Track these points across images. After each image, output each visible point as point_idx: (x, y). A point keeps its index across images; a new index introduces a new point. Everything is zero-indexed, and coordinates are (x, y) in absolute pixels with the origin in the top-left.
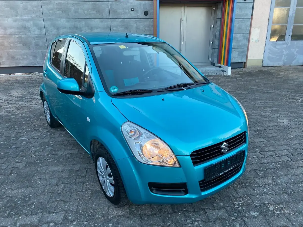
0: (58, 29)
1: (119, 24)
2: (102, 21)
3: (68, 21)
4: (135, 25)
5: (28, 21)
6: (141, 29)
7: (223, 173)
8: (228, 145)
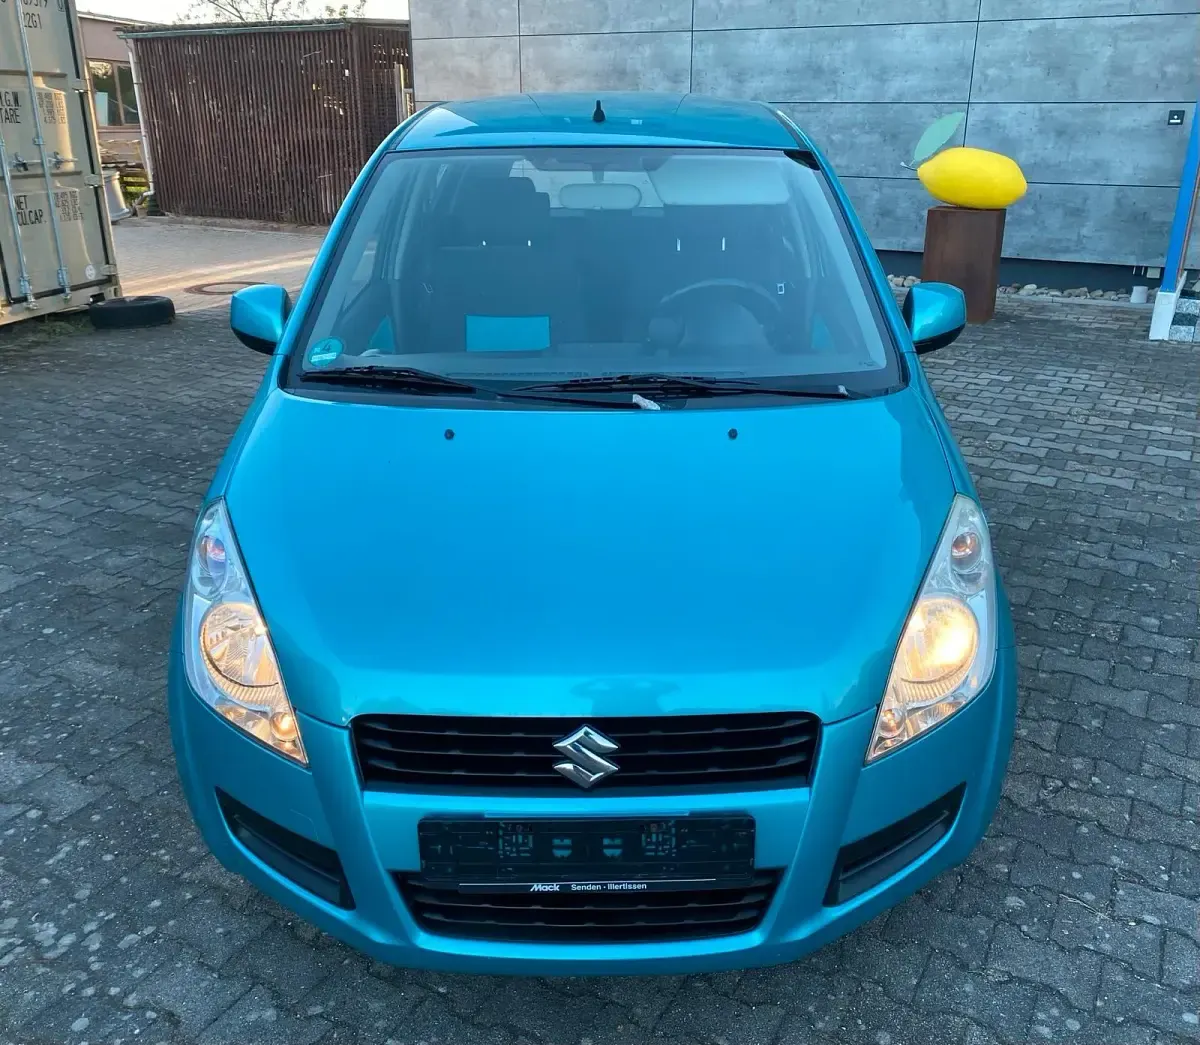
0: (740, 77)
1: (1020, 47)
2: (937, 38)
3: (785, 42)
4: (1109, 51)
5: (639, 44)
6: (1138, 71)
7: (557, 888)
8: (614, 751)
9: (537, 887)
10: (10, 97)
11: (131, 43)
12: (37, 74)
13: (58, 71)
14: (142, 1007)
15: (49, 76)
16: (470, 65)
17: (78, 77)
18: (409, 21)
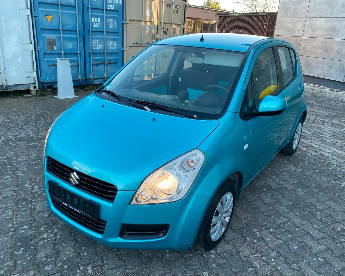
7: (67, 205)
8: (78, 179)
9: (64, 203)
10: (166, 29)
11: (218, 17)
12: (173, 24)
13: (179, 24)
14: (33, 205)
15: (176, 24)
16: (290, 25)
17: (184, 25)
18: (277, 12)
